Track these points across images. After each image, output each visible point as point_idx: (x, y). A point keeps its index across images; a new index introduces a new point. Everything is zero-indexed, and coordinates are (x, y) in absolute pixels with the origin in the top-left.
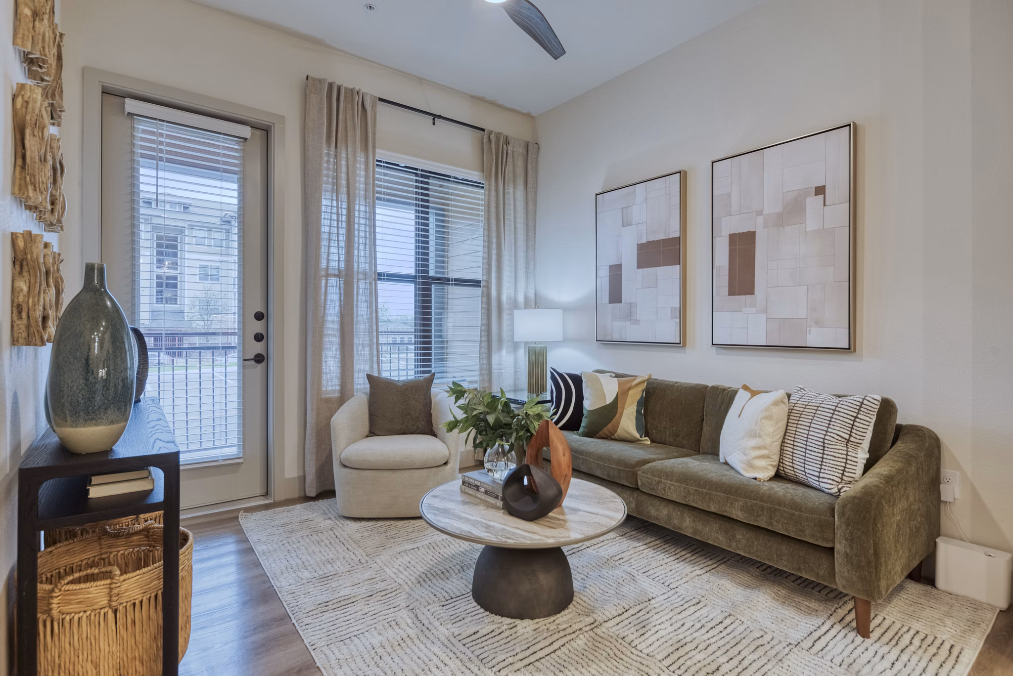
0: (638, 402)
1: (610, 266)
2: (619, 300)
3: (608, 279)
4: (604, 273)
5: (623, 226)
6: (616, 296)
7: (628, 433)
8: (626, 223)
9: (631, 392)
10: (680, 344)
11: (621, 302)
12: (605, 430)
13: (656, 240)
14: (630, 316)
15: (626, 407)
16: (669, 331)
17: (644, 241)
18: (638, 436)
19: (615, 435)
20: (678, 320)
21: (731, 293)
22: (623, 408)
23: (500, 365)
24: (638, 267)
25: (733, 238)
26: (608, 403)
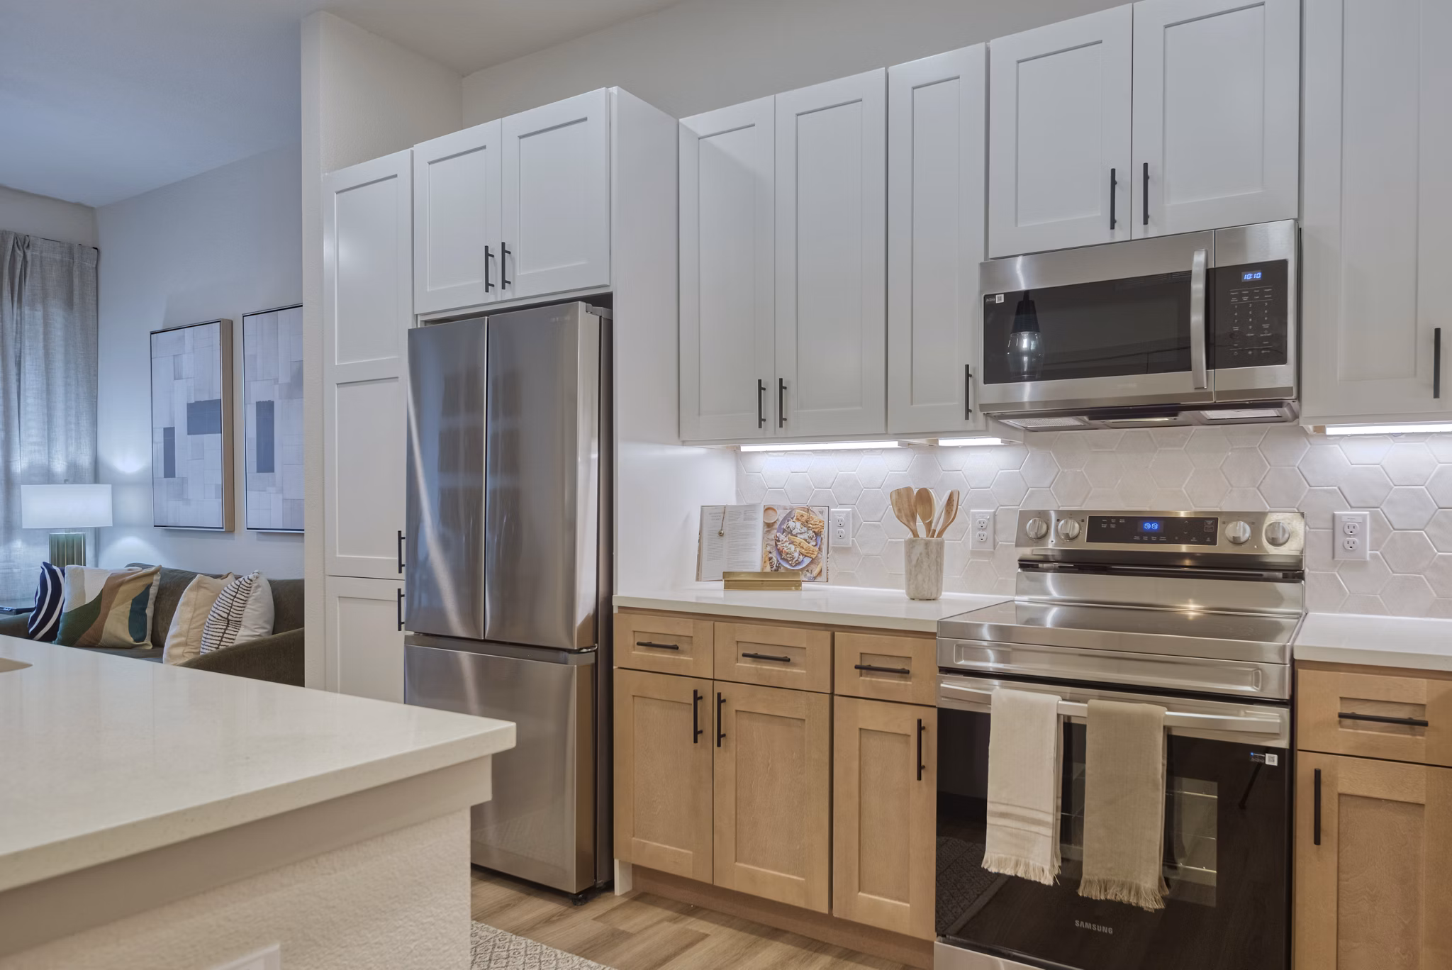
0: (133, 600)
1: (165, 429)
2: (173, 475)
3: (163, 444)
4: (160, 437)
5: (175, 379)
6: (170, 471)
7: (116, 637)
8: (178, 377)
9: (122, 589)
10: (222, 528)
11: (174, 477)
12: (84, 636)
13: (202, 400)
14: (181, 495)
15: (113, 605)
16: (212, 513)
17: (193, 401)
18: (131, 640)
19: (101, 641)
20: (221, 500)
21: (259, 471)
22: (109, 608)
23: (10, 561)
24: (189, 434)
25: (259, 404)
26: (87, 602)
